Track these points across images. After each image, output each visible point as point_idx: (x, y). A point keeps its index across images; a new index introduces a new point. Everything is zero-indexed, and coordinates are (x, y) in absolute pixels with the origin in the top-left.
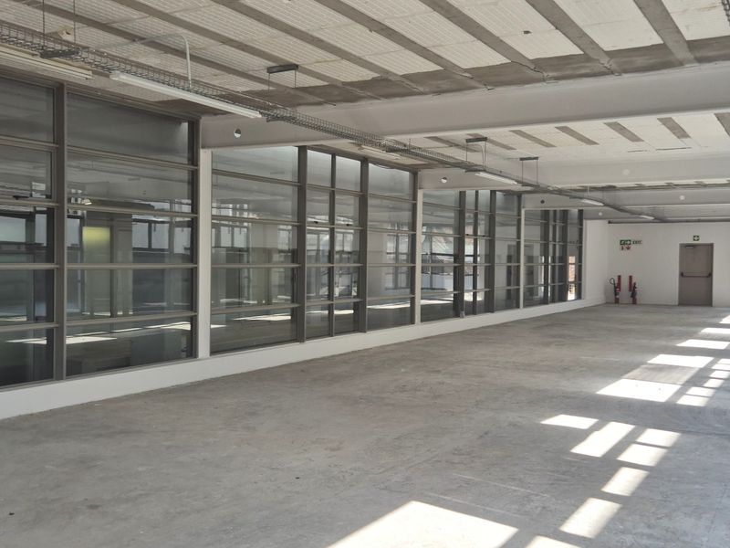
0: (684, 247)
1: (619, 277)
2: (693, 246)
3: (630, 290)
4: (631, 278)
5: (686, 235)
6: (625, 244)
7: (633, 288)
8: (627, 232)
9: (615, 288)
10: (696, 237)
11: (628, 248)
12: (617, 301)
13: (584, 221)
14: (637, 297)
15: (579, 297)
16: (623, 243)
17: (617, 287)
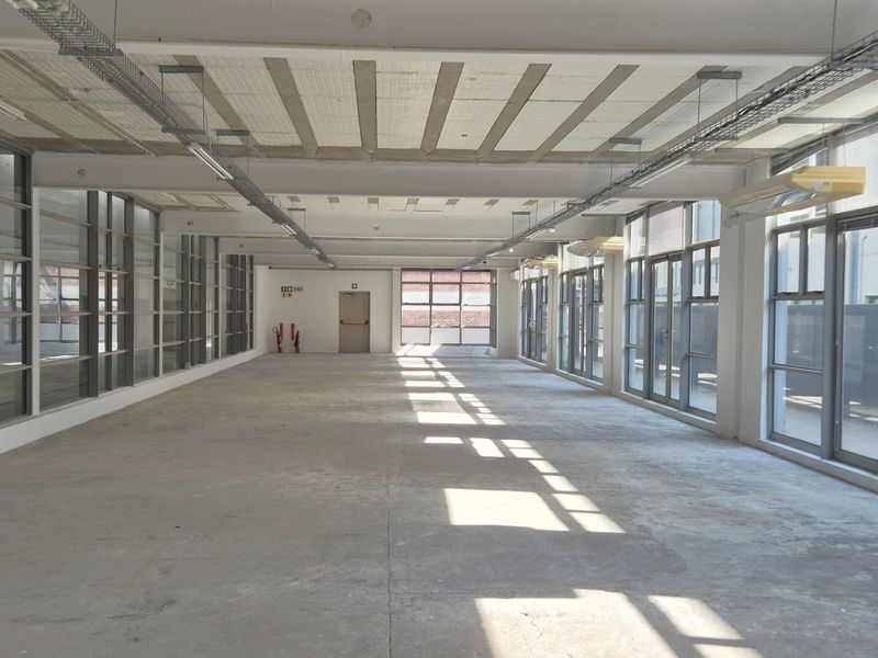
0: (344, 294)
1: (281, 326)
2: (352, 294)
3: (293, 338)
4: (293, 326)
5: (344, 282)
6: (286, 291)
7: (296, 338)
8: (288, 278)
10: (354, 286)
11: (290, 295)
12: (280, 350)
13: (254, 266)
14: (300, 345)
15: (252, 347)
16: (284, 289)
17: (279, 336)
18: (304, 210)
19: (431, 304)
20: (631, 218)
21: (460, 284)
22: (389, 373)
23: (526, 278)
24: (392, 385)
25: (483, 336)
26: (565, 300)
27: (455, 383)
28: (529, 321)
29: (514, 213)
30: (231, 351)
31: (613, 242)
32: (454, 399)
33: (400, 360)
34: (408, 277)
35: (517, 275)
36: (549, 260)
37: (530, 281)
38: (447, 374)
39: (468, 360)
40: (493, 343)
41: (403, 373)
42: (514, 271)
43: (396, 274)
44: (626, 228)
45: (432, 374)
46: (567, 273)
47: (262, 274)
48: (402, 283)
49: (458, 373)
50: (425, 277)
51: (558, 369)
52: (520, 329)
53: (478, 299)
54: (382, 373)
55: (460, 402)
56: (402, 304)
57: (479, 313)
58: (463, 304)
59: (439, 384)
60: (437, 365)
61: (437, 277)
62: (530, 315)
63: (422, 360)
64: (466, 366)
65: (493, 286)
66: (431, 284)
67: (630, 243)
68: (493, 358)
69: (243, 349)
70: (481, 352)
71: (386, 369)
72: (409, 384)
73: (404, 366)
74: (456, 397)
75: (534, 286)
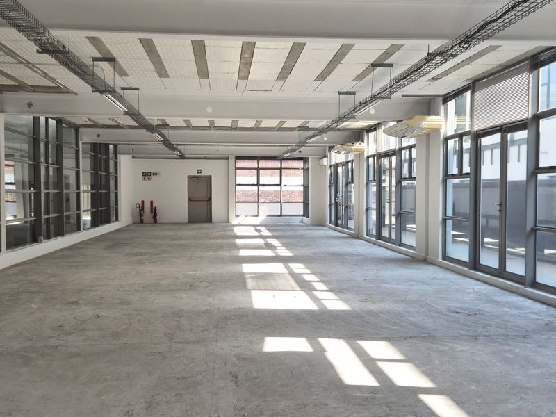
0: (191, 178)
1: (143, 202)
2: (198, 177)
3: (152, 212)
4: (152, 202)
5: (191, 168)
6: (146, 176)
7: (154, 212)
8: (148, 165)
9: (140, 211)
10: (199, 171)
11: (149, 179)
12: (142, 222)
13: (118, 155)
15: (117, 219)
16: (145, 174)
17: (141, 210)
18: (137, 89)
19: (258, 184)
20: (446, 98)
21: (280, 169)
22: (225, 241)
23: (333, 163)
24: (227, 254)
25: (299, 209)
26: (371, 178)
27: (284, 252)
28: (336, 197)
29: (340, 93)
30: (95, 223)
31: (430, 121)
32: (285, 271)
33: (235, 228)
34: (241, 164)
35: (325, 161)
36: (357, 145)
37: (336, 166)
38: (274, 242)
39: (287, 227)
40: (306, 214)
41: (238, 241)
42: (323, 158)
43: (232, 161)
44: (442, 108)
45: (261, 241)
46: (374, 156)
47: (125, 161)
48: (236, 169)
49: (284, 241)
50: (253, 164)
51: (365, 236)
52: (328, 203)
53: (294, 181)
54: (219, 241)
55: (292, 274)
56: (236, 185)
57: (293, 192)
58: (283, 184)
59: (268, 253)
60: (265, 232)
61: (263, 164)
62: (336, 192)
63: (253, 228)
64: (288, 233)
65: (306, 171)
66: (258, 169)
67: (447, 121)
68: (307, 225)
69: (108, 221)
70: (296, 221)
71: (223, 237)
72: (243, 253)
73: (238, 234)
74: (288, 268)
75: (340, 170)
